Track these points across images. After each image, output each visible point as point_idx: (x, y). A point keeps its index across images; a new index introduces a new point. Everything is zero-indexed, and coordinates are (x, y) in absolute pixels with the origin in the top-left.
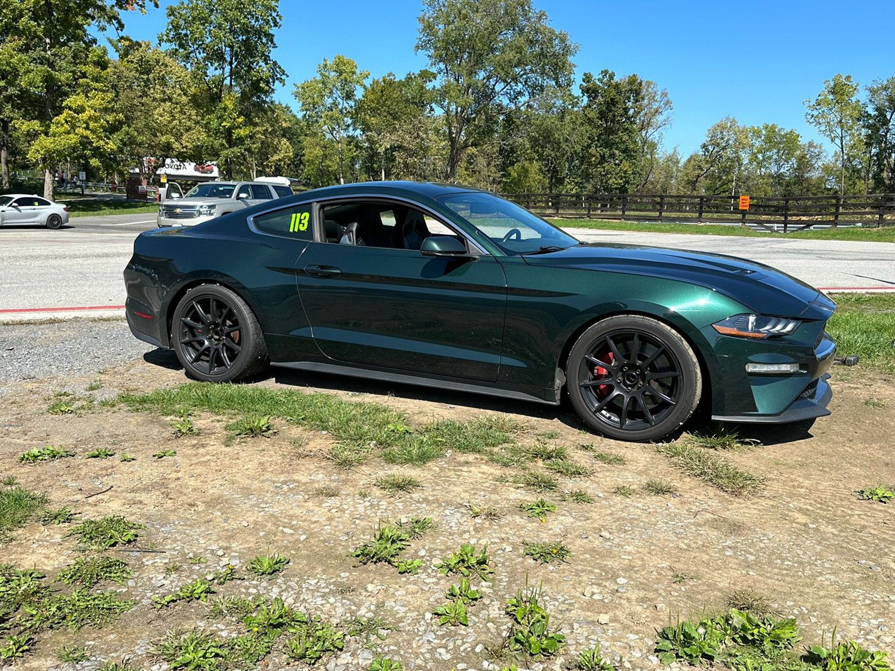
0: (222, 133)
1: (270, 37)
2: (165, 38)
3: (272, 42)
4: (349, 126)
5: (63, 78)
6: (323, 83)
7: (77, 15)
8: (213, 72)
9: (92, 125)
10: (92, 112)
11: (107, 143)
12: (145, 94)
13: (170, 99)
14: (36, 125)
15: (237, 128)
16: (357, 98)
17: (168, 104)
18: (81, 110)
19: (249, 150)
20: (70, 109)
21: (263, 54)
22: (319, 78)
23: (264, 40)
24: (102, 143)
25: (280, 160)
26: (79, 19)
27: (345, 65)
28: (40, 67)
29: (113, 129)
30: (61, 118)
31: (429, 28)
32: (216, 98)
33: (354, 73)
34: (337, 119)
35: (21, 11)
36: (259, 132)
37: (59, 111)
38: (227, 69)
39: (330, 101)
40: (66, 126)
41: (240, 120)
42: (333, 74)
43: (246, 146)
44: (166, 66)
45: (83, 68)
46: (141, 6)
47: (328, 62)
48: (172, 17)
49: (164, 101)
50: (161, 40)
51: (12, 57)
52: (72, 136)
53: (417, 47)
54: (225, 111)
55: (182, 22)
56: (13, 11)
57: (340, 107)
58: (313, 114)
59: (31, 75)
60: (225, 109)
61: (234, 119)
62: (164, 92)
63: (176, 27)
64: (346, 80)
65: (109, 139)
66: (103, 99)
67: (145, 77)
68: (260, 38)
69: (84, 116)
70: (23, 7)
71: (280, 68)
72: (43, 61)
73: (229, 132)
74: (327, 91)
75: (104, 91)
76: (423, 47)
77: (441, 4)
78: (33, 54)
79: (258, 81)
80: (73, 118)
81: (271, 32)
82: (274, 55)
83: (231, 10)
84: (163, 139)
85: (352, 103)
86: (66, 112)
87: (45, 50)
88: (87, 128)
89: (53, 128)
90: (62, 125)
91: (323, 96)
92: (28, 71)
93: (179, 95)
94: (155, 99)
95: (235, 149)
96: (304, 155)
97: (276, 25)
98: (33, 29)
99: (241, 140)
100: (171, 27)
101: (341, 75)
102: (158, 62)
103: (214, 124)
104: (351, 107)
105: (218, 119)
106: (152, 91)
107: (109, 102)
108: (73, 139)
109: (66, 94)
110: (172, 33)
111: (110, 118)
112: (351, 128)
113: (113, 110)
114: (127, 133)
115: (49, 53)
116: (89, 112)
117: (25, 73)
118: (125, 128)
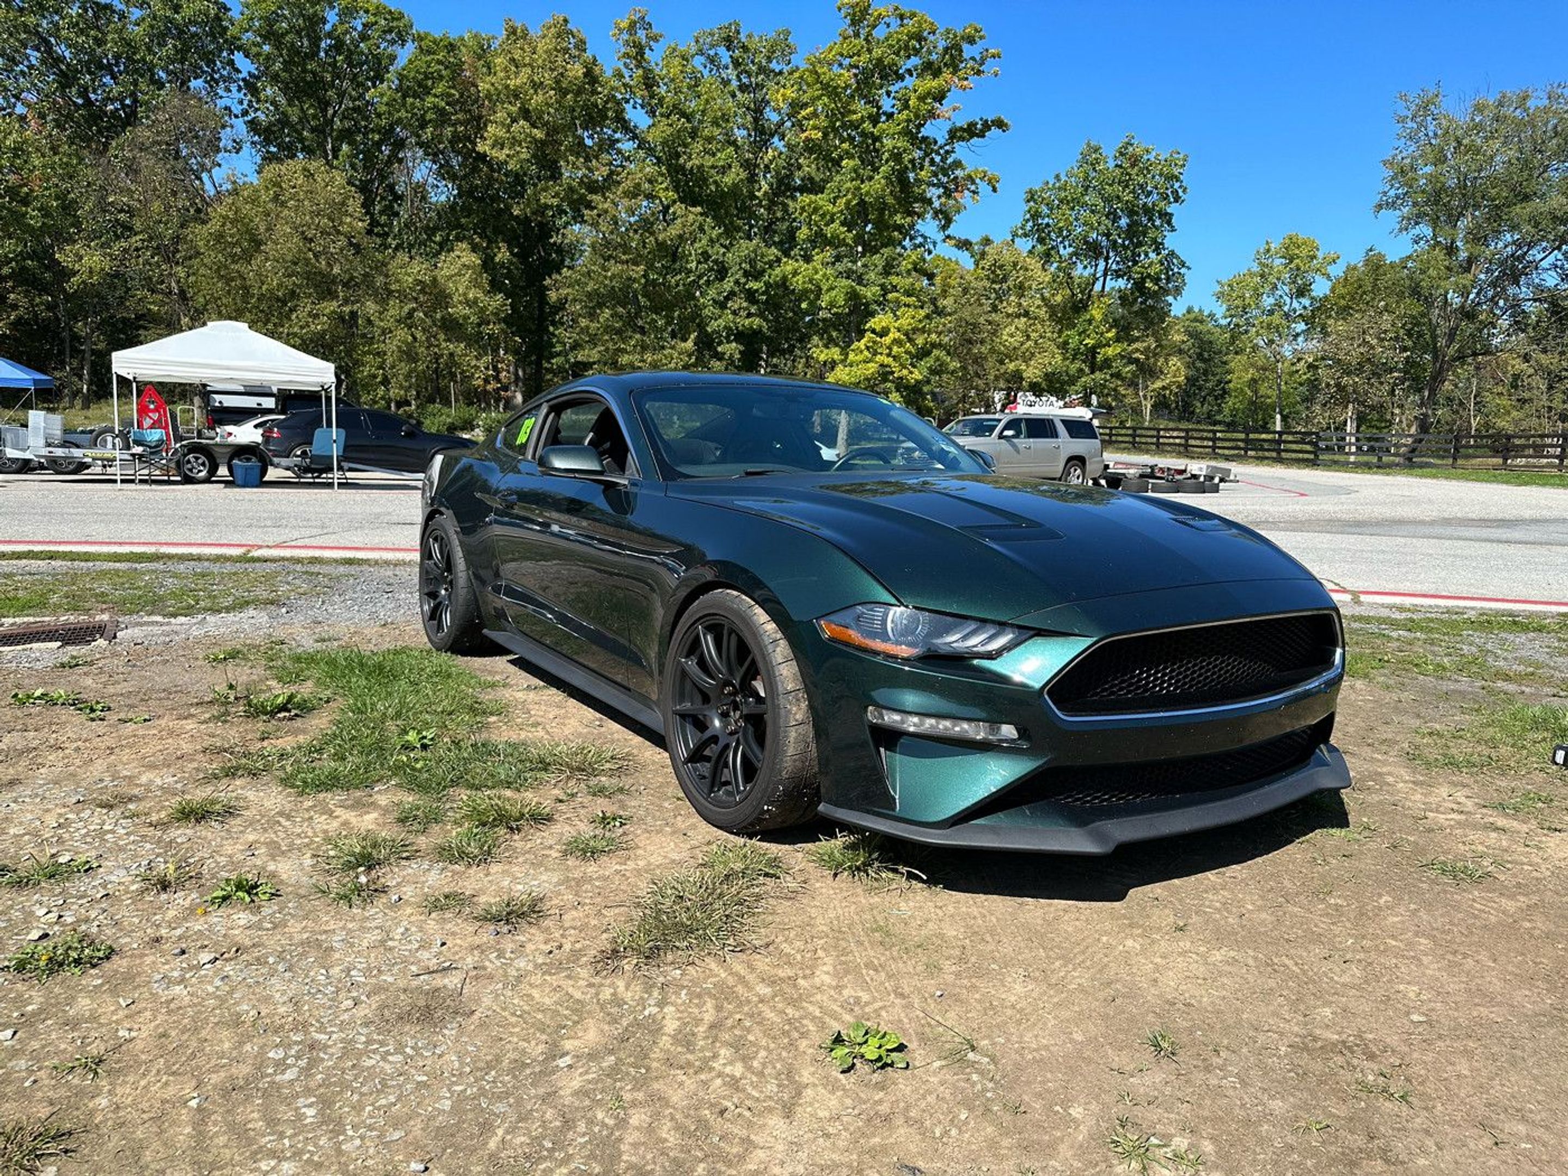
0: (1082, 354)
1: (1167, 218)
2: (1020, 232)
3: (1169, 223)
4: (1298, 335)
5: (869, 294)
6: (1262, 276)
7: (896, 212)
8: (1081, 271)
9: (895, 349)
10: (897, 335)
11: (911, 373)
12: (995, 309)
13: (1026, 314)
14: (835, 353)
15: (1104, 346)
16: (1313, 294)
17: (1023, 320)
18: (884, 333)
19: (1117, 375)
20: (873, 331)
21: (1154, 241)
22: (1256, 268)
23: (1158, 223)
24: (905, 372)
25: (1164, 388)
26: (898, 219)
27: (1299, 247)
28: (845, 282)
29: (923, 353)
30: (862, 344)
31: (1403, 173)
32: (1078, 306)
33: (1313, 257)
34: (1277, 327)
35: (833, 215)
36: (1137, 350)
37: (861, 334)
38: (1102, 264)
39: (1271, 300)
40: (866, 353)
41: (1110, 335)
42: (1278, 262)
43: (1114, 370)
44: (1027, 270)
45: (895, 280)
46: (974, 192)
47: (1273, 246)
48: (1032, 203)
49: (1018, 316)
50: (1015, 235)
51: (817, 273)
52: (870, 365)
53: (1380, 207)
54: (1090, 324)
55: (1045, 210)
56: (823, 216)
57: (1286, 309)
58: (1242, 322)
59: (834, 293)
60: (1090, 322)
61: (1102, 334)
62: (1020, 305)
63: (1035, 215)
64: (1298, 269)
65: (914, 366)
66: (913, 318)
67: (997, 287)
68: (1150, 219)
69: (887, 340)
70: (835, 210)
71: (1178, 257)
72: (848, 274)
73: (1093, 351)
74: (1267, 288)
75: (916, 307)
76: (1392, 205)
77: (1431, 134)
78: (840, 267)
79: (1143, 280)
80: (874, 342)
81: (1169, 210)
82: (1171, 241)
83: (1111, 185)
84: (1012, 366)
85: (1306, 302)
86: (869, 335)
87: (855, 262)
88: (889, 355)
89: (851, 356)
90: (861, 352)
91: (1260, 295)
92: (832, 288)
93: (1038, 307)
94: (1008, 315)
95: (1098, 375)
96: (1230, 381)
97: (1176, 201)
98: (842, 236)
99: (1107, 363)
100: (1028, 216)
101: (1291, 262)
102: (1015, 264)
103: (1074, 342)
104: (1305, 308)
105: (1080, 335)
106: (1005, 304)
107: (920, 321)
108: (872, 368)
109: (872, 314)
110: (1030, 224)
111: (920, 341)
112: (1300, 339)
113: (923, 331)
114: (938, 359)
115: (859, 264)
116: (894, 335)
117: (828, 290)
118: (936, 352)
